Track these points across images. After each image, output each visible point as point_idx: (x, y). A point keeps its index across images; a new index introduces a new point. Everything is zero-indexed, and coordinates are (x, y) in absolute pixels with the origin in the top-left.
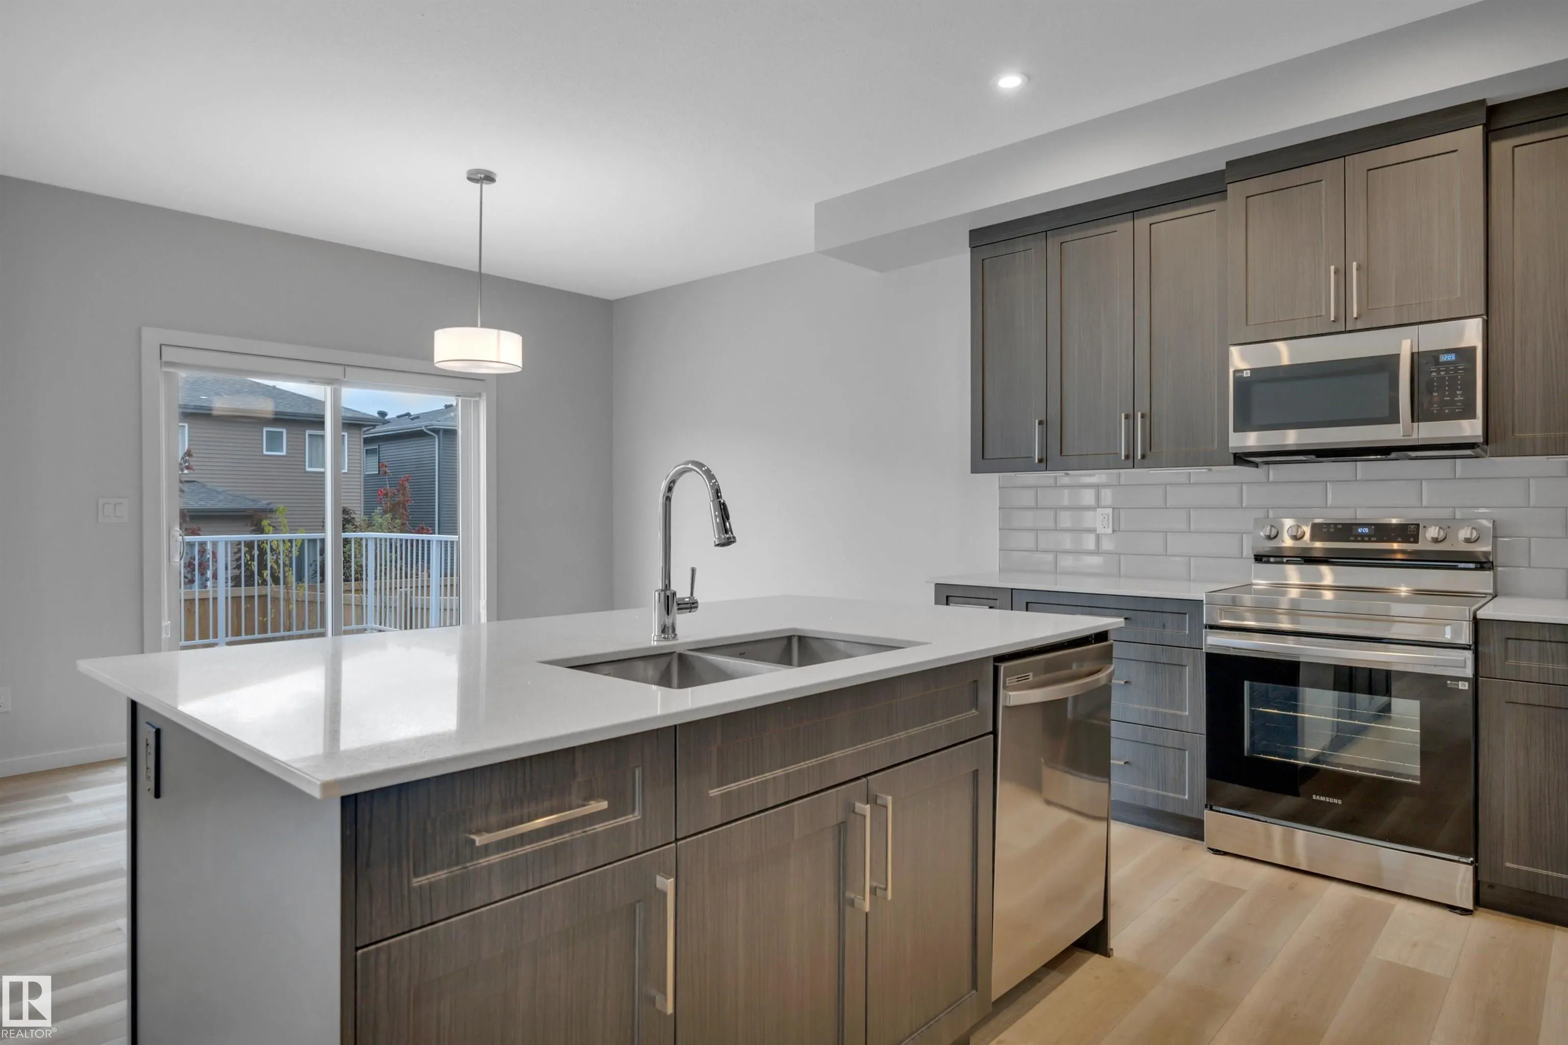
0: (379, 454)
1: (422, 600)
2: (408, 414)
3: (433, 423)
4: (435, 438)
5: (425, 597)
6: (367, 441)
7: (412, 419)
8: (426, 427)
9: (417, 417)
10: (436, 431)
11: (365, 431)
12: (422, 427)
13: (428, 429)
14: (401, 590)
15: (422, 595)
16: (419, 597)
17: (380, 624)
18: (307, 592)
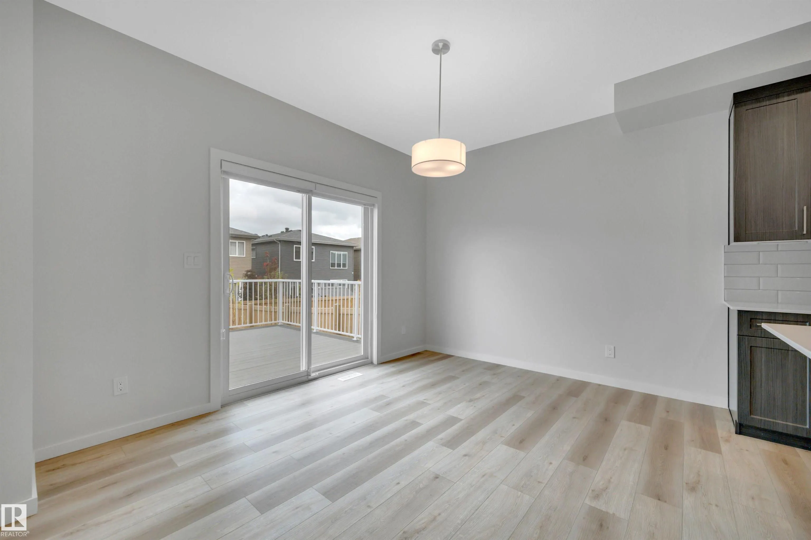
0: (256, 250)
1: (297, 309)
2: (267, 235)
3: (279, 238)
4: (279, 244)
5: (298, 308)
6: (253, 245)
7: (269, 237)
8: (276, 239)
9: (271, 236)
10: (280, 241)
11: (252, 241)
12: (274, 239)
13: (276, 240)
14: (286, 304)
15: (297, 307)
16: (295, 308)
17: (288, 321)
18: (242, 305)
